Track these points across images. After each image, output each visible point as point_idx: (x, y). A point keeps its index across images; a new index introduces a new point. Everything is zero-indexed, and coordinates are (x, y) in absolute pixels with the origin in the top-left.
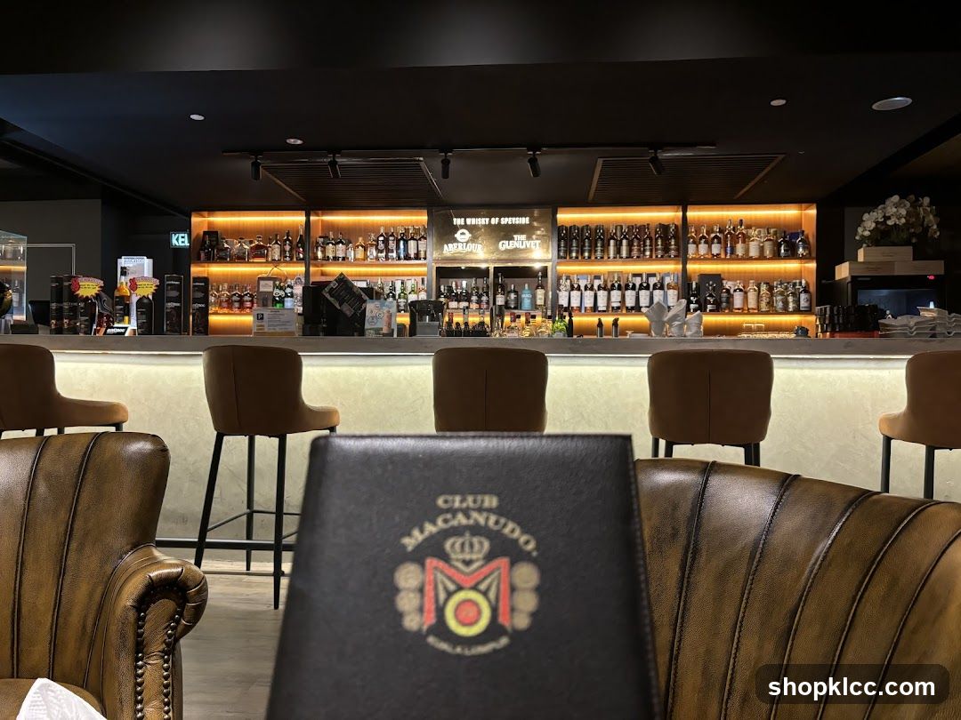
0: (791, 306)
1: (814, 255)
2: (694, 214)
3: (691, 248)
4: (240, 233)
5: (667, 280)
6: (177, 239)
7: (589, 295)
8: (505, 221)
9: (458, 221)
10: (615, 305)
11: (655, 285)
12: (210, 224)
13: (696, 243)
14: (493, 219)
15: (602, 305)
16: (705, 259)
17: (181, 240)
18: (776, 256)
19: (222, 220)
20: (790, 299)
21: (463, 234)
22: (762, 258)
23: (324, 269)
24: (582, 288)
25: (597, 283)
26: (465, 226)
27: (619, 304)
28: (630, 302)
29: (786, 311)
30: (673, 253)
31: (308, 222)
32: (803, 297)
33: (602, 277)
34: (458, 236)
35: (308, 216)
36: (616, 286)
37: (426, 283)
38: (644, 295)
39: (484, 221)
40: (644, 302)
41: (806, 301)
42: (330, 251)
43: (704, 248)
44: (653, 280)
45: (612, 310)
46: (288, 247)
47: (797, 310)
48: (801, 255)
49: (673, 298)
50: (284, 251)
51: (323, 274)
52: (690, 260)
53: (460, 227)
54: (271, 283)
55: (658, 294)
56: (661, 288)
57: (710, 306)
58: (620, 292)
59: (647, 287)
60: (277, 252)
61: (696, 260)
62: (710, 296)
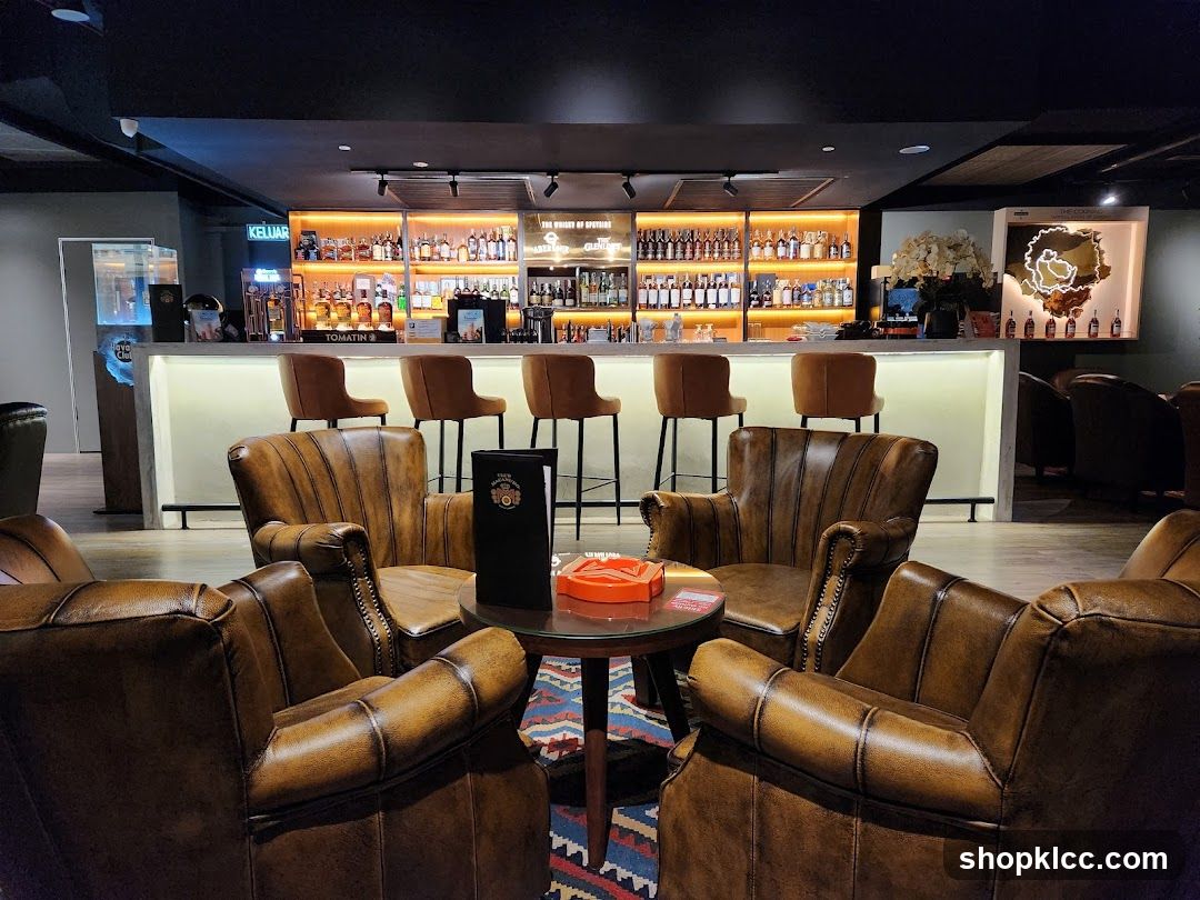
0: (837, 302)
1: (856, 256)
2: (755, 218)
3: (755, 251)
5: (732, 280)
6: (255, 232)
7: (664, 293)
8: (589, 225)
9: (546, 225)
10: (686, 302)
11: (721, 285)
12: (304, 223)
13: (761, 246)
14: (578, 223)
15: (675, 303)
16: (770, 261)
17: (258, 232)
18: (826, 256)
19: (314, 218)
20: (836, 295)
21: (552, 236)
22: (812, 258)
23: (419, 268)
24: (659, 287)
25: (671, 282)
26: (553, 229)
27: (690, 302)
28: (699, 299)
29: (832, 306)
30: (736, 255)
31: (405, 222)
32: (847, 293)
33: (675, 277)
34: (546, 238)
35: (405, 217)
36: (687, 284)
37: (517, 282)
38: (712, 293)
39: (570, 225)
40: (712, 299)
41: (848, 296)
42: (426, 251)
43: (768, 251)
44: (720, 280)
45: (683, 307)
46: (389, 248)
47: (842, 306)
48: (844, 256)
49: (736, 296)
50: (386, 252)
51: (418, 272)
52: (753, 261)
53: (548, 230)
54: (368, 281)
55: (723, 292)
56: (726, 286)
57: (766, 303)
58: (690, 291)
59: (715, 287)
60: (378, 251)
61: (758, 261)
62: (767, 293)
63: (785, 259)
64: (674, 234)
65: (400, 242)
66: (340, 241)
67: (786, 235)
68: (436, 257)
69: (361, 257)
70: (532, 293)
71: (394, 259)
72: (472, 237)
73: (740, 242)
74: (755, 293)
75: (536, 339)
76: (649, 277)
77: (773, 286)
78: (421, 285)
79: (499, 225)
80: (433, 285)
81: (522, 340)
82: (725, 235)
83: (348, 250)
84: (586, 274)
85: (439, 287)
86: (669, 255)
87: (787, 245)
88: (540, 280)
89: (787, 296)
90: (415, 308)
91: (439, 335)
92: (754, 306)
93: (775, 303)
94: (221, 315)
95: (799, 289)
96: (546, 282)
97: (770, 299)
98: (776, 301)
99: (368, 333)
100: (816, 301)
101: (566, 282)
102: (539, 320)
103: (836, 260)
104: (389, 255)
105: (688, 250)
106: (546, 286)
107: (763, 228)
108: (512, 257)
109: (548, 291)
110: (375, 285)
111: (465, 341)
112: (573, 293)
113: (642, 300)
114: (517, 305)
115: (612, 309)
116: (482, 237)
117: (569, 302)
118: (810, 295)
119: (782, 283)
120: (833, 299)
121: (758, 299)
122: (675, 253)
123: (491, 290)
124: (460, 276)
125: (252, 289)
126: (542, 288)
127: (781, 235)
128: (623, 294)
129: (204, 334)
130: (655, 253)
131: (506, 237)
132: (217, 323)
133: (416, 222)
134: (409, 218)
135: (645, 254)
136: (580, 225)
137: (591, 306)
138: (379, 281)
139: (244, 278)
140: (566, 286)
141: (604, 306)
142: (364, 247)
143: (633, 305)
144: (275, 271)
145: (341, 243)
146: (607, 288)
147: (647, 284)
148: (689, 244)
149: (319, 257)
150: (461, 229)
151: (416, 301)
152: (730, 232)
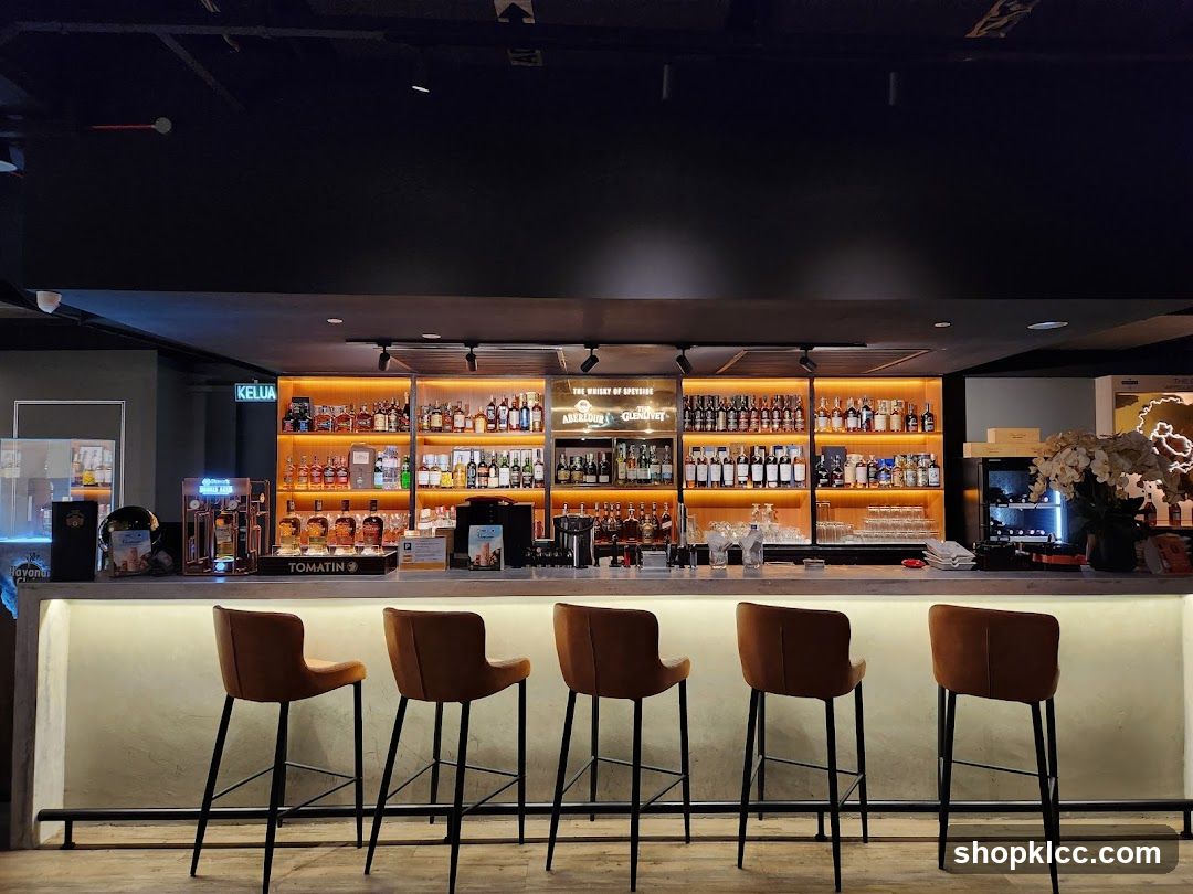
0: (921, 481)
2: (819, 383)
3: (821, 423)
4: (330, 397)
6: (244, 392)
7: (715, 469)
8: (627, 391)
9: (578, 391)
10: (742, 479)
11: (782, 459)
12: (296, 388)
13: (827, 416)
14: (615, 389)
15: (728, 480)
16: (839, 433)
17: (248, 393)
18: (905, 427)
19: (308, 383)
20: (920, 474)
21: (583, 402)
22: (888, 430)
23: (427, 437)
24: (709, 461)
25: (722, 455)
26: (586, 396)
27: (745, 479)
28: (757, 477)
29: (915, 486)
30: (799, 426)
31: (414, 388)
32: (932, 471)
33: (728, 450)
34: (578, 406)
35: (414, 382)
36: (743, 459)
37: (542, 455)
38: (771, 469)
39: (605, 391)
40: (772, 476)
41: (934, 476)
42: (437, 421)
43: (836, 422)
44: (780, 454)
45: (739, 485)
46: (393, 418)
47: (927, 486)
48: (927, 428)
49: (800, 473)
50: (389, 421)
51: (426, 443)
52: (819, 433)
53: (579, 397)
54: (367, 454)
55: (785, 468)
56: (789, 461)
57: (837, 481)
58: (747, 466)
59: (775, 462)
60: (380, 422)
61: (824, 433)
62: (838, 470)
63: (855, 431)
64: (725, 399)
65: (407, 410)
66: (337, 408)
67: (856, 403)
68: (448, 427)
69: (362, 427)
70: (560, 467)
71: (397, 428)
72: (491, 405)
73: (802, 410)
74: (823, 470)
75: (570, 562)
76: (696, 449)
77: (844, 461)
78: (429, 459)
79: (524, 390)
80: (444, 458)
81: (553, 562)
82: (784, 403)
83: (346, 419)
84: (624, 446)
85: (451, 460)
86: (721, 425)
87: (857, 414)
88: (569, 451)
89: (861, 474)
90: (421, 486)
91: (442, 558)
92: (823, 485)
93: (847, 481)
94: (154, 535)
95: (875, 466)
96: (576, 453)
97: (842, 477)
98: (849, 479)
99: (347, 560)
100: (896, 480)
101: (599, 455)
102: (575, 534)
103: (916, 432)
104: (393, 425)
105: (743, 421)
106: (577, 459)
107: (830, 396)
108: (537, 426)
109: (579, 466)
110: (375, 458)
111: (477, 568)
112: (610, 469)
113: (689, 475)
114: (541, 482)
115: (655, 488)
116: (503, 405)
117: (604, 479)
118: (888, 472)
119: (854, 458)
120: (916, 478)
121: (827, 477)
122: (727, 422)
123: (512, 464)
124: (475, 447)
125: (194, 505)
126: (572, 462)
127: (850, 403)
128: (667, 470)
129: (125, 564)
130: (704, 423)
131: (531, 404)
132: (145, 547)
133: (427, 386)
134: (418, 382)
135: (693, 423)
136: (617, 391)
137: (629, 484)
138: (380, 454)
139: (186, 491)
140: (599, 459)
141: (643, 483)
142: (364, 416)
143: (678, 480)
144: (227, 481)
145: (339, 410)
146: (648, 462)
147: (695, 458)
148: (744, 412)
149: (311, 428)
150: (480, 395)
151: (422, 478)
152: (790, 399)
